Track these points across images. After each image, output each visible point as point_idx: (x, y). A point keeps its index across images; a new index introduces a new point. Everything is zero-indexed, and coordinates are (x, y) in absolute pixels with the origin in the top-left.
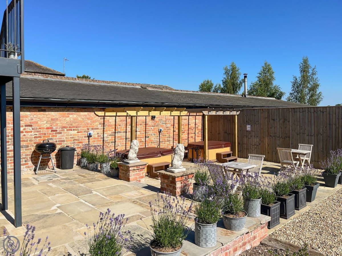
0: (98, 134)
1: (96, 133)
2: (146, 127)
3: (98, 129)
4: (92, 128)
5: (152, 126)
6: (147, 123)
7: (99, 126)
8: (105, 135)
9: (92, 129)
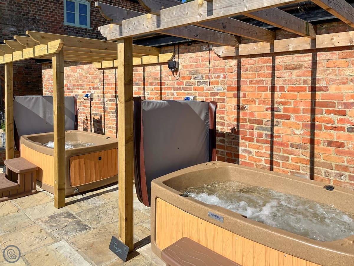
0: (98, 96)
1: (97, 95)
2: (161, 90)
3: (98, 89)
4: (93, 87)
5: (174, 89)
6: (162, 81)
7: (99, 84)
8: (106, 100)
9: (93, 89)
